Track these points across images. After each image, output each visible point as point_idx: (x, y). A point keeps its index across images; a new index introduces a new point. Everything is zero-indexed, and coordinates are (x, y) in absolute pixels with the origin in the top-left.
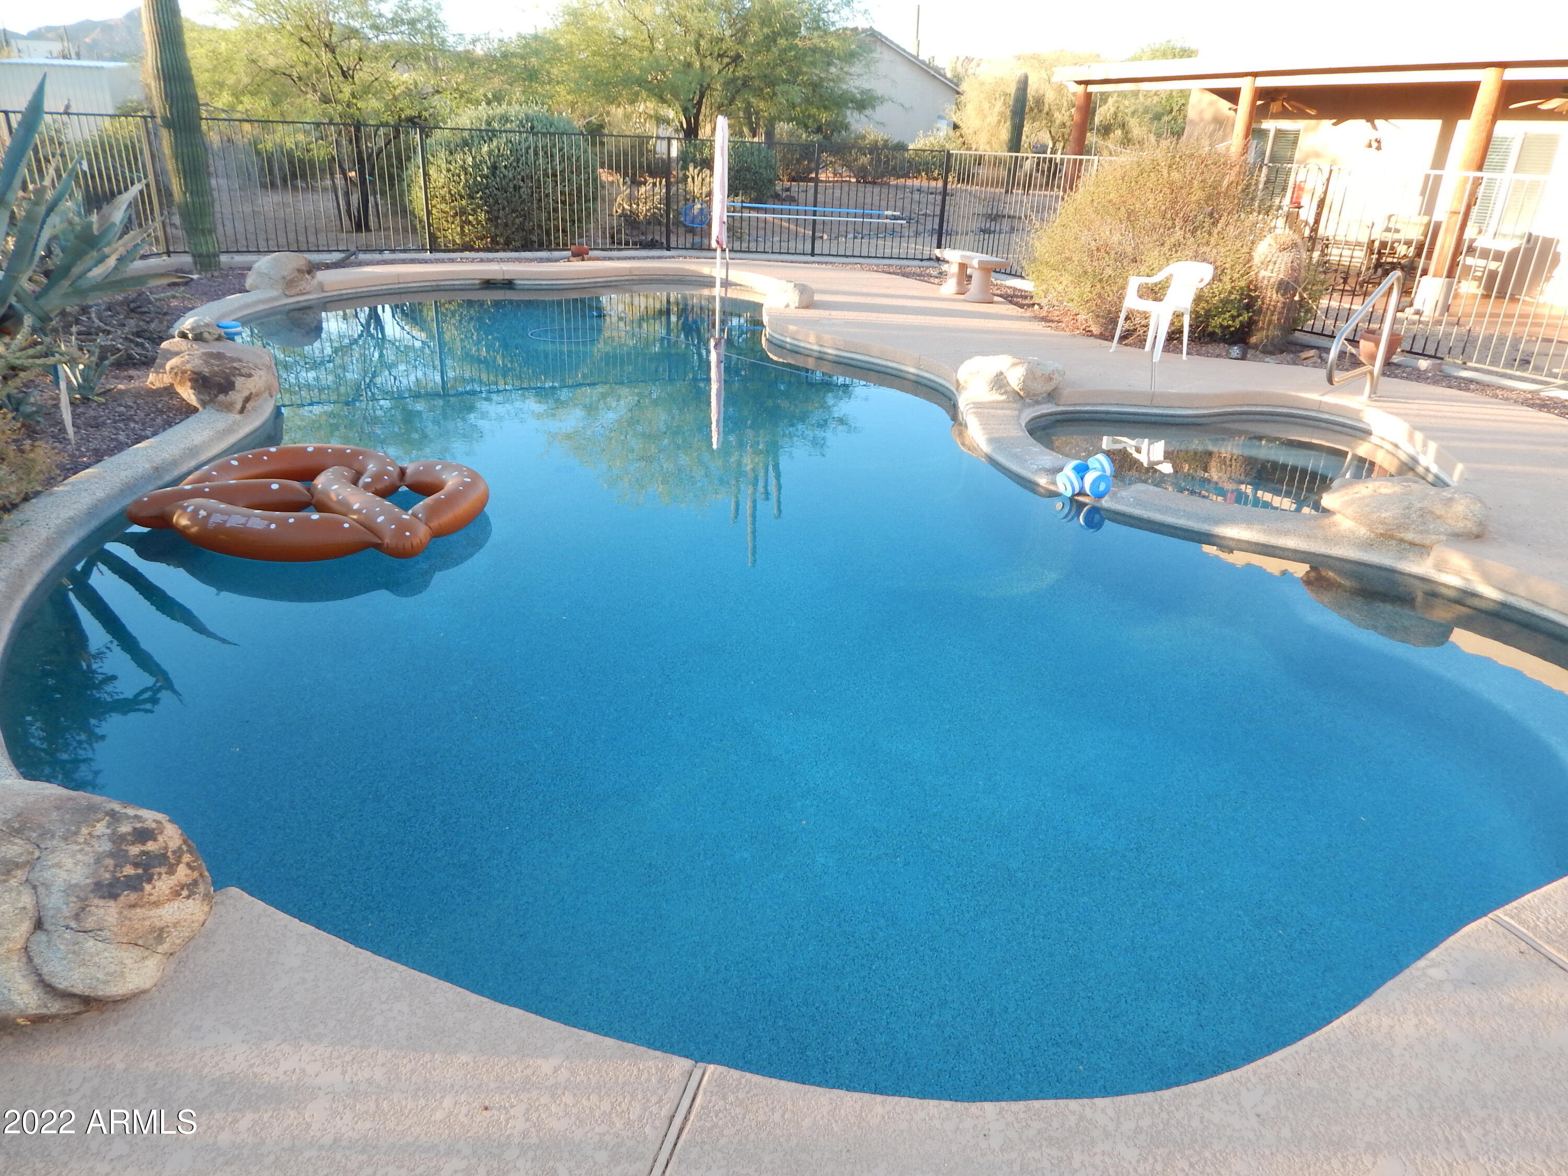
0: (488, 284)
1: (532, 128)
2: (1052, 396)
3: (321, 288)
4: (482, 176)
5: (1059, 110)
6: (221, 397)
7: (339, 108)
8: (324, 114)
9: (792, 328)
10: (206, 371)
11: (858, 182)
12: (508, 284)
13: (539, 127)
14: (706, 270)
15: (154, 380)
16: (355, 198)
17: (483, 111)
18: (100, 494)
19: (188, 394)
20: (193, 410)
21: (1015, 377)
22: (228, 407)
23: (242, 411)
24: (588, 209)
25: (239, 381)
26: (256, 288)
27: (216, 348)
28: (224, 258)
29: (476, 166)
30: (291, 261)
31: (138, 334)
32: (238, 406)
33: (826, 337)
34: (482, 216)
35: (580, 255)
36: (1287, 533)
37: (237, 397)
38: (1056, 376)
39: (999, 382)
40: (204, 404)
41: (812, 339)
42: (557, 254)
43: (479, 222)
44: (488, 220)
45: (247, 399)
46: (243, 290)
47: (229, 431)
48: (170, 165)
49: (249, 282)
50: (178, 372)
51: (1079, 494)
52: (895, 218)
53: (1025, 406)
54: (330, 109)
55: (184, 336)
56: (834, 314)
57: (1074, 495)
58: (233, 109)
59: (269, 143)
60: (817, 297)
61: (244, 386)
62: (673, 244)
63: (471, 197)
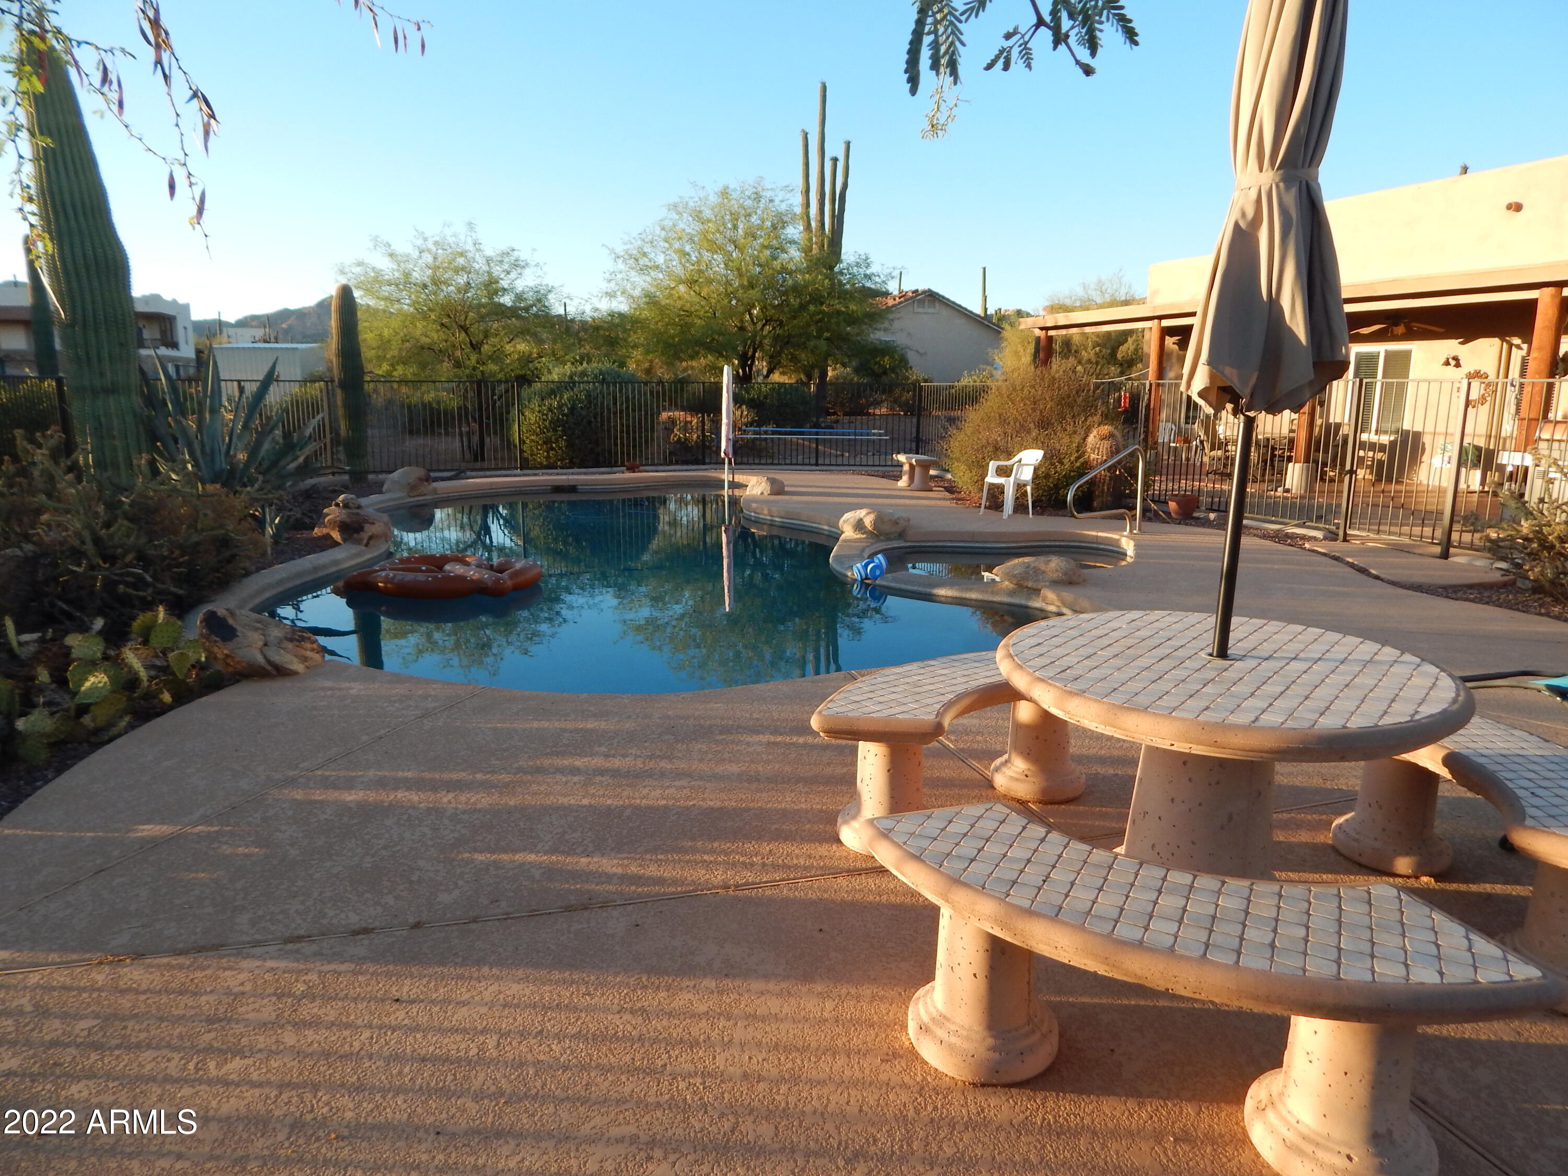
0: (558, 489)
1: (604, 379)
2: (901, 535)
3: (435, 491)
4: (563, 415)
5: (1086, 349)
6: (355, 535)
7: (468, 371)
8: (456, 376)
9: (754, 505)
10: (348, 520)
11: (905, 414)
12: (572, 489)
13: (608, 378)
14: (713, 474)
15: (317, 532)
16: (476, 439)
17: (568, 368)
18: (284, 575)
19: (336, 535)
20: (337, 544)
21: (868, 521)
22: (358, 542)
23: (367, 545)
24: (647, 437)
25: (367, 526)
26: (389, 491)
27: (355, 511)
28: (371, 477)
29: (560, 407)
30: (417, 472)
31: (310, 511)
32: (365, 541)
33: (774, 509)
34: (563, 444)
35: (632, 469)
36: (971, 590)
37: (365, 536)
38: (901, 522)
39: (859, 525)
40: (345, 540)
41: (766, 512)
42: (615, 469)
43: (560, 448)
44: (566, 447)
45: (371, 538)
46: (381, 492)
47: (358, 555)
48: (341, 412)
49: (385, 488)
50: (333, 523)
51: (867, 578)
52: (880, 435)
53: (879, 540)
54: (459, 372)
55: (337, 505)
56: (795, 498)
57: (862, 580)
58: (389, 374)
59: (415, 398)
60: (786, 489)
61: (370, 530)
62: (707, 460)
63: (555, 430)
